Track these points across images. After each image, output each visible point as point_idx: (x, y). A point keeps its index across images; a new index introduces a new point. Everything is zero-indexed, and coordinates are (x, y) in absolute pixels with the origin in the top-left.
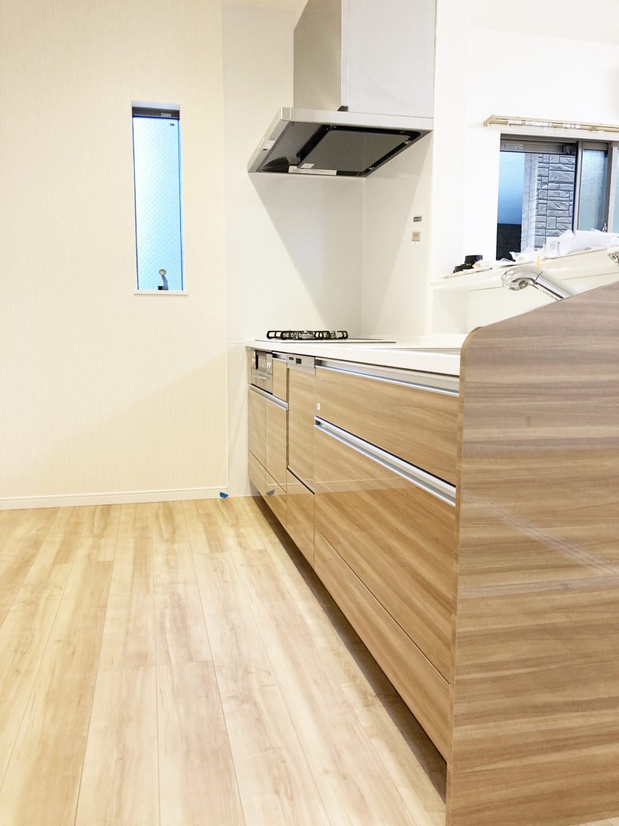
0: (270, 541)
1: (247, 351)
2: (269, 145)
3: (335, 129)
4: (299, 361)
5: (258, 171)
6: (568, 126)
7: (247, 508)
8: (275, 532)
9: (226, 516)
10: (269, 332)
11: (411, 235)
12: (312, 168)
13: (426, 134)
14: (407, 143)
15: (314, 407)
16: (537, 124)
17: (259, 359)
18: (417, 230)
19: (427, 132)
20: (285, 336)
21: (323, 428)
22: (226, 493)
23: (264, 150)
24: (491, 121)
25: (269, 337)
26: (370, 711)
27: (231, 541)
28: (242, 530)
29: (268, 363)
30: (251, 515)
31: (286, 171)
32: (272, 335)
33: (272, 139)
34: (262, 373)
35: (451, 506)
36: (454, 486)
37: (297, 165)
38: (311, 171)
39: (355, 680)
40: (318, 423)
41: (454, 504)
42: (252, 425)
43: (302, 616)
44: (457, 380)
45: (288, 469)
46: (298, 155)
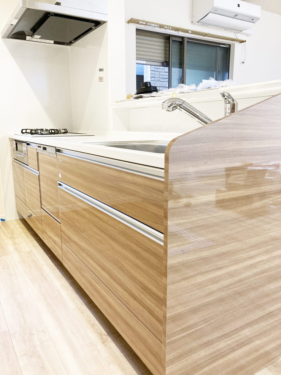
0: (33, 246)
1: (10, 140)
2: (15, 22)
3: (53, 16)
4: (45, 149)
5: (8, 37)
6: (166, 27)
7: (17, 226)
8: (35, 239)
9: (6, 233)
10: (22, 130)
11: (98, 79)
12: (39, 38)
13: (103, 24)
14: (93, 28)
15: (57, 176)
16: (153, 25)
17: (18, 145)
18: (101, 76)
19: (104, 22)
20: (33, 132)
21: (63, 187)
22: (4, 219)
23: (11, 25)
24: (131, 21)
25: (22, 132)
26: (106, 346)
27: (11, 248)
28: (16, 240)
29: (24, 148)
30: (20, 230)
31: (25, 39)
32: (24, 131)
33: (16, 18)
34: (20, 153)
35: (161, 245)
36: (163, 233)
37: (31, 36)
38: (39, 40)
39: (94, 327)
40: (60, 185)
41: (162, 244)
42: (17, 181)
43: (58, 290)
44: (163, 171)
45: (41, 208)
46: (31, 30)
